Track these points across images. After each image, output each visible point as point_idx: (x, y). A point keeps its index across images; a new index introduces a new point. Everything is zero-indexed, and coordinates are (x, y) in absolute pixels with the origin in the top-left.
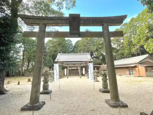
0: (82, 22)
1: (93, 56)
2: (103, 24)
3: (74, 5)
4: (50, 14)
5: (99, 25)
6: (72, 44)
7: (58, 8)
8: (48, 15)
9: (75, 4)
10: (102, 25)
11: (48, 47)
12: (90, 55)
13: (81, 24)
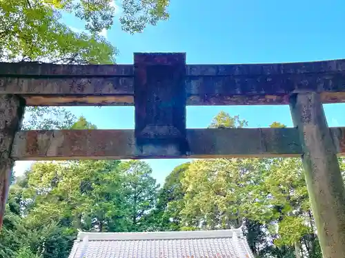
0: (194, 86)
1: (261, 246)
2: (296, 95)
3: (159, 12)
4: (51, 49)
5: (274, 98)
6: (153, 181)
7: (91, 23)
8: (42, 54)
9: (167, 9)
10: (292, 100)
11: (29, 200)
12: (245, 241)
13: (191, 95)
